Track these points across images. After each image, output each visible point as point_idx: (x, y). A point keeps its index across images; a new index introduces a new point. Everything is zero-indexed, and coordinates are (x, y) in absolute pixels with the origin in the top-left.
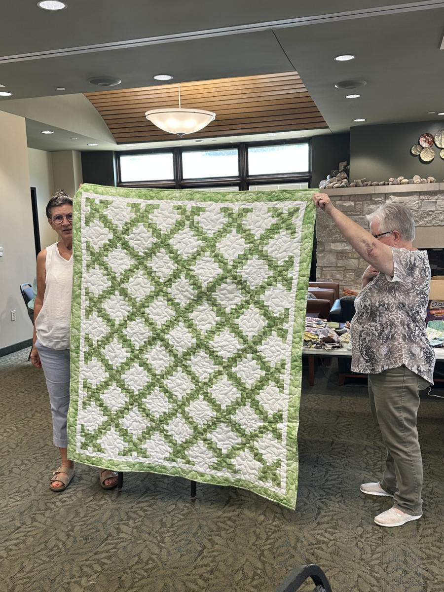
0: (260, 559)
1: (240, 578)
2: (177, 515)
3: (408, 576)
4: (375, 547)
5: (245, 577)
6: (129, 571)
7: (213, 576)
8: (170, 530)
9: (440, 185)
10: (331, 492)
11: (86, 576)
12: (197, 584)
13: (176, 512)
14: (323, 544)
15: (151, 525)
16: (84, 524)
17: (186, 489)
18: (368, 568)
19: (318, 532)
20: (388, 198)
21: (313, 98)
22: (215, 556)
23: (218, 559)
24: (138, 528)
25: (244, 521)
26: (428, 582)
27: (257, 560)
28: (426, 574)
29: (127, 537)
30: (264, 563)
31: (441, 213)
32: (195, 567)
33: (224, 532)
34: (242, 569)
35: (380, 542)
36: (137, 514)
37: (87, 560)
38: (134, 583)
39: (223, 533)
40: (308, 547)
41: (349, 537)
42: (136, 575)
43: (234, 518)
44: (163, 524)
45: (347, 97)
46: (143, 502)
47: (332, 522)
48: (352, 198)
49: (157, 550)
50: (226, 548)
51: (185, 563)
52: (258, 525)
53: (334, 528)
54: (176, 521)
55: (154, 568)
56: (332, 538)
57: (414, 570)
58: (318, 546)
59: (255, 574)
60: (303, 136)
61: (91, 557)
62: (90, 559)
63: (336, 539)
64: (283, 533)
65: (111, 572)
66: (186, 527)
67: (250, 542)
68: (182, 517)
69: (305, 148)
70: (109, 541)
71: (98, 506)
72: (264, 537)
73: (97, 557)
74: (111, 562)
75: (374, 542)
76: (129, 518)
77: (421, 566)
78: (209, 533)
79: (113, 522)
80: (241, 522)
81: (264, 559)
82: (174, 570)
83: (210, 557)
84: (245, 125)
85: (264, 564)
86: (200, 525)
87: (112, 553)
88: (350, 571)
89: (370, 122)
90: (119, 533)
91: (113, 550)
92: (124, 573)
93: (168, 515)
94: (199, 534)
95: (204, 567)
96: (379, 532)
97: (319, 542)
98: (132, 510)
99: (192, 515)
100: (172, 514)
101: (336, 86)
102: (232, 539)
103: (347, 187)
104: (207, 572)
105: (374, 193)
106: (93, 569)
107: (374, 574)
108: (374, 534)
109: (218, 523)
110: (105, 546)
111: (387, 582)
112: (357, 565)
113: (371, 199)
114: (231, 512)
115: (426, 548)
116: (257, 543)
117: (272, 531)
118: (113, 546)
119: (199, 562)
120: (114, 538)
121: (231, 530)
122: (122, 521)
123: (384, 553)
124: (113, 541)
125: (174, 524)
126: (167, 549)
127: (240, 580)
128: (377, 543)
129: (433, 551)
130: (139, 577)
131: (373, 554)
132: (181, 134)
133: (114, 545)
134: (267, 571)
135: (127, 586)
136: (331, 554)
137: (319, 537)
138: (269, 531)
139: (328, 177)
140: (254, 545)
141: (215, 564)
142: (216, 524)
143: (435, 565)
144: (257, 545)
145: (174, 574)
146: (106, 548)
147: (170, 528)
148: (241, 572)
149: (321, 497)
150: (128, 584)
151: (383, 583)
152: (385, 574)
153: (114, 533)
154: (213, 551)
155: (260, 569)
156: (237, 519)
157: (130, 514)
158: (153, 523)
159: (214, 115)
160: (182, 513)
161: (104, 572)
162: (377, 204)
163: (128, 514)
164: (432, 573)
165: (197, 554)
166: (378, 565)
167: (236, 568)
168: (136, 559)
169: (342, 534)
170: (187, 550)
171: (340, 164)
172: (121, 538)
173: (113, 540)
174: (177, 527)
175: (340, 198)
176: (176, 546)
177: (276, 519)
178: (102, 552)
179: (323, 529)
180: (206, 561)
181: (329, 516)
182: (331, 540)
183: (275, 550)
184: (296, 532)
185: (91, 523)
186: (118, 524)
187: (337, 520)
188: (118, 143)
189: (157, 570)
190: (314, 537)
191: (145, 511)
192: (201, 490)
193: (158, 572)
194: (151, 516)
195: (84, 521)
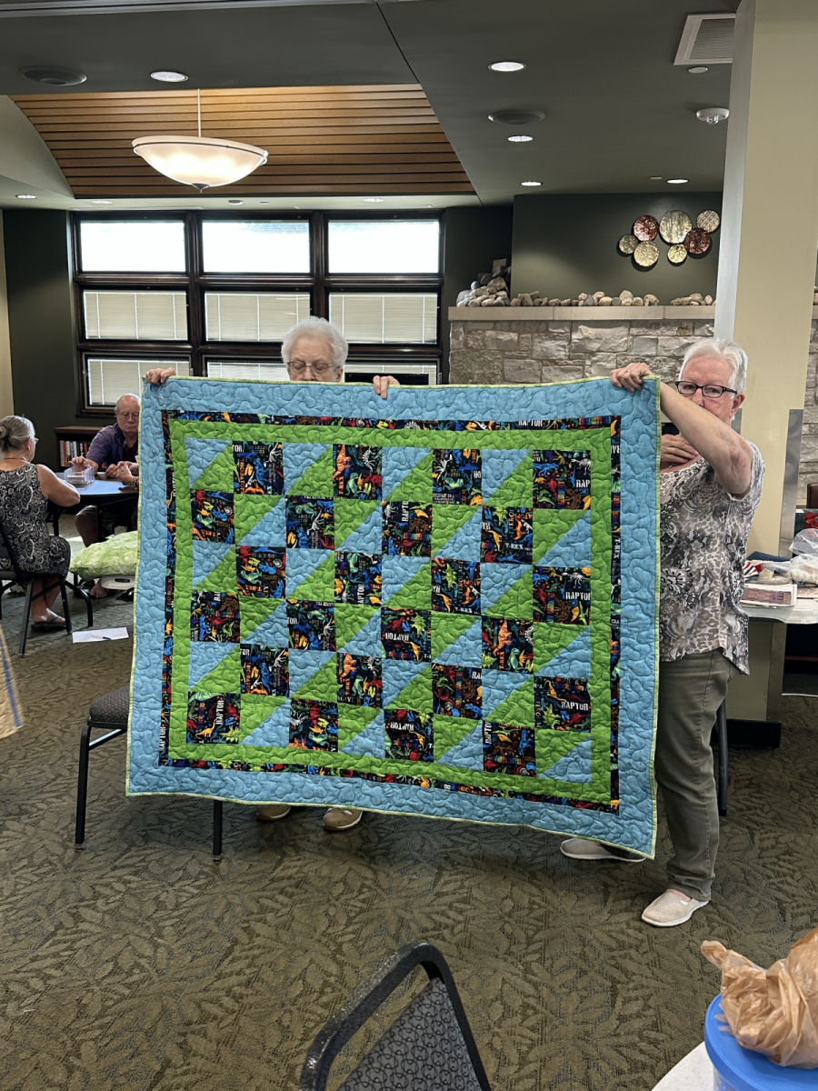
0: (334, 959)
1: (298, 992)
2: (187, 888)
3: (586, 979)
4: (532, 933)
5: (308, 990)
6: (96, 988)
7: (250, 991)
8: (173, 914)
9: (665, 309)
10: (460, 840)
11: (15, 1000)
12: (221, 1005)
13: (185, 882)
14: (444, 929)
15: (138, 907)
16: (12, 909)
17: (204, 842)
18: (521, 967)
19: (437, 908)
20: (577, 330)
21: (449, 136)
22: (254, 957)
23: (259, 961)
24: (113, 912)
25: (307, 895)
26: (619, 986)
27: (329, 961)
28: (617, 974)
29: (92, 928)
30: (341, 965)
31: (664, 360)
32: (219, 977)
33: (271, 914)
34: (302, 976)
35: (541, 924)
36: (112, 888)
37: (17, 972)
38: (105, 1009)
39: (270, 917)
40: (420, 935)
41: (490, 916)
42: (111, 996)
43: (289, 889)
44: (160, 905)
45: (510, 139)
46: (123, 867)
47: (461, 891)
48: (514, 326)
49: (149, 950)
50: (275, 943)
51: (200, 971)
52: (333, 901)
53: (464, 901)
54: (185, 899)
55: (143, 981)
56: (461, 918)
57: (597, 968)
58: (436, 933)
59: (326, 984)
60: (430, 207)
61: (25, 965)
62: (24, 969)
63: (467, 921)
64: (376, 913)
65: (63, 990)
66: (203, 908)
67: (318, 931)
68: (195, 891)
69: (432, 229)
70: (56, 938)
71: (37, 875)
72: (343, 921)
73: (35, 965)
74: (62, 974)
75: (531, 924)
76: (97, 896)
77: (609, 961)
78: (245, 918)
79: (66, 902)
80: (303, 897)
81: (343, 958)
82: (181, 984)
83: (247, 958)
84: (322, 177)
85: (341, 967)
86: (229, 904)
87: (65, 958)
88: (490, 973)
89: (549, 188)
90: (77, 922)
91: (67, 953)
92: (88, 991)
93: (170, 889)
94: (226, 920)
95: (235, 976)
96: (540, 907)
97: (438, 926)
98: (101, 881)
99: (214, 887)
100: (177, 886)
101: (491, 118)
102: (286, 927)
103: (506, 305)
104: (239, 985)
105: (551, 319)
106: (28, 988)
107: (530, 976)
108: (531, 910)
109: (260, 900)
110: (51, 945)
111: (552, 990)
112: (501, 964)
113: (547, 329)
114: (285, 881)
115: (617, 932)
116: (330, 931)
117: (358, 910)
118: (65, 945)
119: (226, 967)
120: (69, 932)
121: (285, 911)
122: (83, 901)
123: (547, 941)
124: (67, 937)
125: (181, 904)
126: (167, 947)
127: (300, 996)
128: (537, 926)
129: (628, 935)
130: (116, 997)
131: (529, 944)
132: (200, 186)
133: (69, 944)
134: (347, 978)
135: (93, 1014)
136: (457, 945)
137: (437, 918)
138: (351, 911)
139: (473, 285)
140: (324, 934)
141: (256, 969)
142: (258, 902)
143: (631, 959)
144: (330, 934)
145: (180, 990)
146: (53, 949)
147: (173, 910)
148: (301, 981)
149: (443, 850)
150: (94, 1009)
151: (545, 992)
152: (549, 975)
153: (69, 923)
154: (251, 949)
155: (335, 976)
156: (296, 891)
157: (97, 888)
158: (141, 903)
159: (266, 154)
160: (196, 883)
161: (50, 992)
162: (556, 340)
163: (94, 889)
164: (626, 972)
165: (222, 954)
166: (536, 961)
167: (293, 976)
168: (110, 966)
169: (477, 911)
170: (205, 947)
171: (495, 262)
172: (82, 931)
173: (66, 934)
174: (186, 910)
175: (492, 325)
176: (184, 941)
177: (365, 890)
178: (45, 957)
179: (445, 904)
180: (238, 966)
181: (456, 881)
182: (459, 922)
183: (361, 943)
184: (399, 911)
185: (25, 907)
186: (75, 907)
187: (470, 888)
188: (77, 197)
189: (149, 985)
190: (430, 918)
191: (126, 882)
192: (232, 843)
193: (151, 987)
194: (138, 891)
195: (10, 903)
